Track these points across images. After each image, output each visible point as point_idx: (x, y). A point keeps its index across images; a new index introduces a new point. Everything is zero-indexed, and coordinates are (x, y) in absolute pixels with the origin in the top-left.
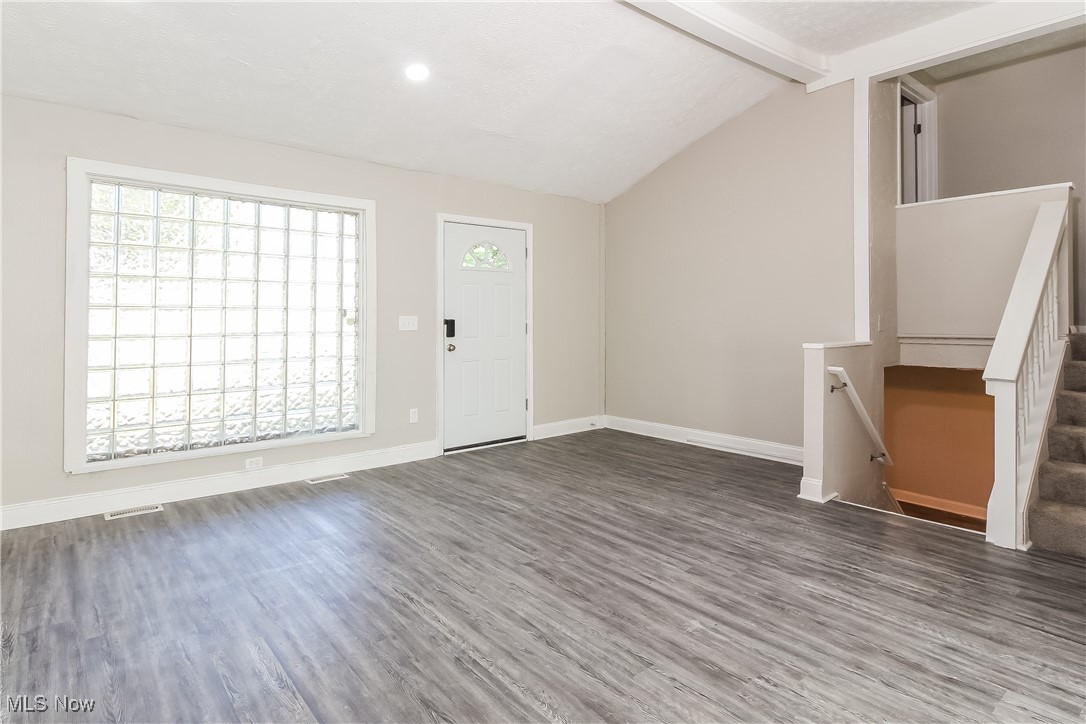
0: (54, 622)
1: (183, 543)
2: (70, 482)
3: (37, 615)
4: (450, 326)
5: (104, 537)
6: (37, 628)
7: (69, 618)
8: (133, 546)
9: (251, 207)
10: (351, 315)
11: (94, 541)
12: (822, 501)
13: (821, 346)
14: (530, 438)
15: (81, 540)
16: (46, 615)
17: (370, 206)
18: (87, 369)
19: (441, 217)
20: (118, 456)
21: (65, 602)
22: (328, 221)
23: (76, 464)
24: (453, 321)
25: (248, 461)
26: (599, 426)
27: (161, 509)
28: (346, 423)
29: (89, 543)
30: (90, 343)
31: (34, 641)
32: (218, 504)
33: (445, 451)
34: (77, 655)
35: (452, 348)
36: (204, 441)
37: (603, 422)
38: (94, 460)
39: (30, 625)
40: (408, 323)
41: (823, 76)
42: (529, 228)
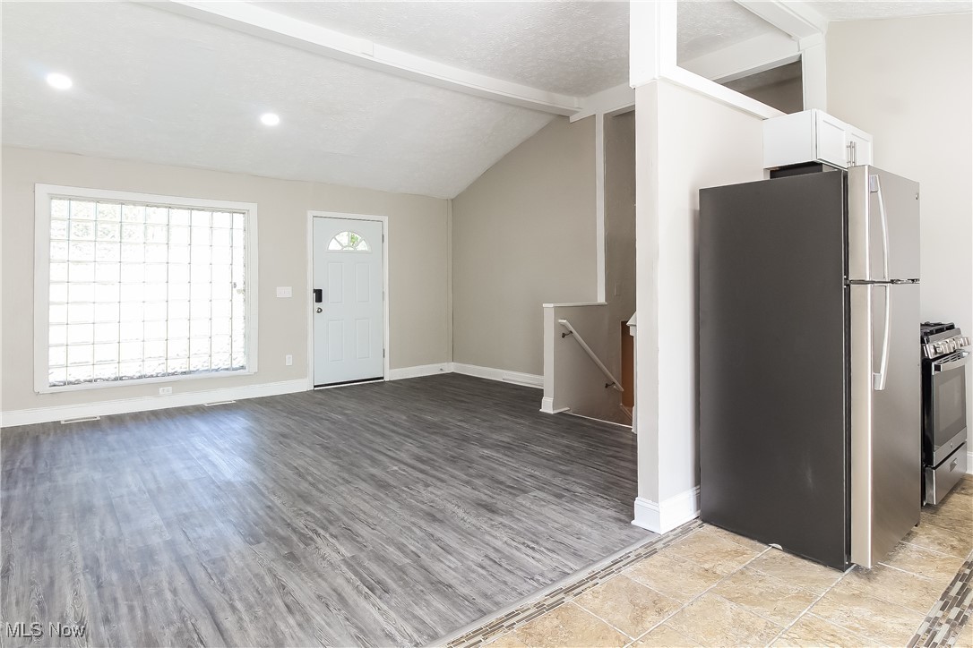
0: (22, 467)
1: (107, 435)
2: (39, 399)
3: (13, 463)
4: (319, 295)
5: (58, 431)
6: (13, 469)
7: (30, 465)
8: (75, 436)
9: (164, 211)
10: (240, 286)
11: (52, 434)
12: (552, 413)
13: (552, 305)
14: (386, 379)
15: (44, 433)
16: (18, 464)
17: (253, 207)
18: (48, 324)
19: (310, 214)
20: (70, 383)
21: (30, 459)
22: (222, 219)
23: (41, 387)
24: (321, 290)
25: (161, 389)
26: (447, 371)
27: (99, 418)
28: (236, 365)
29: (49, 435)
30: (51, 307)
31: (10, 474)
32: (137, 417)
33: (315, 387)
34: (33, 479)
35: (320, 310)
36: (130, 375)
37: (450, 367)
38: (55, 386)
39: (8, 467)
40: (284, 292)
41: (577, 112)
42: (386, 219)
